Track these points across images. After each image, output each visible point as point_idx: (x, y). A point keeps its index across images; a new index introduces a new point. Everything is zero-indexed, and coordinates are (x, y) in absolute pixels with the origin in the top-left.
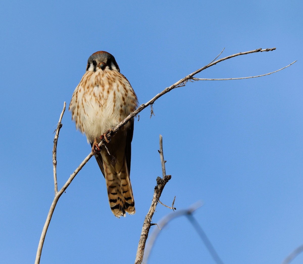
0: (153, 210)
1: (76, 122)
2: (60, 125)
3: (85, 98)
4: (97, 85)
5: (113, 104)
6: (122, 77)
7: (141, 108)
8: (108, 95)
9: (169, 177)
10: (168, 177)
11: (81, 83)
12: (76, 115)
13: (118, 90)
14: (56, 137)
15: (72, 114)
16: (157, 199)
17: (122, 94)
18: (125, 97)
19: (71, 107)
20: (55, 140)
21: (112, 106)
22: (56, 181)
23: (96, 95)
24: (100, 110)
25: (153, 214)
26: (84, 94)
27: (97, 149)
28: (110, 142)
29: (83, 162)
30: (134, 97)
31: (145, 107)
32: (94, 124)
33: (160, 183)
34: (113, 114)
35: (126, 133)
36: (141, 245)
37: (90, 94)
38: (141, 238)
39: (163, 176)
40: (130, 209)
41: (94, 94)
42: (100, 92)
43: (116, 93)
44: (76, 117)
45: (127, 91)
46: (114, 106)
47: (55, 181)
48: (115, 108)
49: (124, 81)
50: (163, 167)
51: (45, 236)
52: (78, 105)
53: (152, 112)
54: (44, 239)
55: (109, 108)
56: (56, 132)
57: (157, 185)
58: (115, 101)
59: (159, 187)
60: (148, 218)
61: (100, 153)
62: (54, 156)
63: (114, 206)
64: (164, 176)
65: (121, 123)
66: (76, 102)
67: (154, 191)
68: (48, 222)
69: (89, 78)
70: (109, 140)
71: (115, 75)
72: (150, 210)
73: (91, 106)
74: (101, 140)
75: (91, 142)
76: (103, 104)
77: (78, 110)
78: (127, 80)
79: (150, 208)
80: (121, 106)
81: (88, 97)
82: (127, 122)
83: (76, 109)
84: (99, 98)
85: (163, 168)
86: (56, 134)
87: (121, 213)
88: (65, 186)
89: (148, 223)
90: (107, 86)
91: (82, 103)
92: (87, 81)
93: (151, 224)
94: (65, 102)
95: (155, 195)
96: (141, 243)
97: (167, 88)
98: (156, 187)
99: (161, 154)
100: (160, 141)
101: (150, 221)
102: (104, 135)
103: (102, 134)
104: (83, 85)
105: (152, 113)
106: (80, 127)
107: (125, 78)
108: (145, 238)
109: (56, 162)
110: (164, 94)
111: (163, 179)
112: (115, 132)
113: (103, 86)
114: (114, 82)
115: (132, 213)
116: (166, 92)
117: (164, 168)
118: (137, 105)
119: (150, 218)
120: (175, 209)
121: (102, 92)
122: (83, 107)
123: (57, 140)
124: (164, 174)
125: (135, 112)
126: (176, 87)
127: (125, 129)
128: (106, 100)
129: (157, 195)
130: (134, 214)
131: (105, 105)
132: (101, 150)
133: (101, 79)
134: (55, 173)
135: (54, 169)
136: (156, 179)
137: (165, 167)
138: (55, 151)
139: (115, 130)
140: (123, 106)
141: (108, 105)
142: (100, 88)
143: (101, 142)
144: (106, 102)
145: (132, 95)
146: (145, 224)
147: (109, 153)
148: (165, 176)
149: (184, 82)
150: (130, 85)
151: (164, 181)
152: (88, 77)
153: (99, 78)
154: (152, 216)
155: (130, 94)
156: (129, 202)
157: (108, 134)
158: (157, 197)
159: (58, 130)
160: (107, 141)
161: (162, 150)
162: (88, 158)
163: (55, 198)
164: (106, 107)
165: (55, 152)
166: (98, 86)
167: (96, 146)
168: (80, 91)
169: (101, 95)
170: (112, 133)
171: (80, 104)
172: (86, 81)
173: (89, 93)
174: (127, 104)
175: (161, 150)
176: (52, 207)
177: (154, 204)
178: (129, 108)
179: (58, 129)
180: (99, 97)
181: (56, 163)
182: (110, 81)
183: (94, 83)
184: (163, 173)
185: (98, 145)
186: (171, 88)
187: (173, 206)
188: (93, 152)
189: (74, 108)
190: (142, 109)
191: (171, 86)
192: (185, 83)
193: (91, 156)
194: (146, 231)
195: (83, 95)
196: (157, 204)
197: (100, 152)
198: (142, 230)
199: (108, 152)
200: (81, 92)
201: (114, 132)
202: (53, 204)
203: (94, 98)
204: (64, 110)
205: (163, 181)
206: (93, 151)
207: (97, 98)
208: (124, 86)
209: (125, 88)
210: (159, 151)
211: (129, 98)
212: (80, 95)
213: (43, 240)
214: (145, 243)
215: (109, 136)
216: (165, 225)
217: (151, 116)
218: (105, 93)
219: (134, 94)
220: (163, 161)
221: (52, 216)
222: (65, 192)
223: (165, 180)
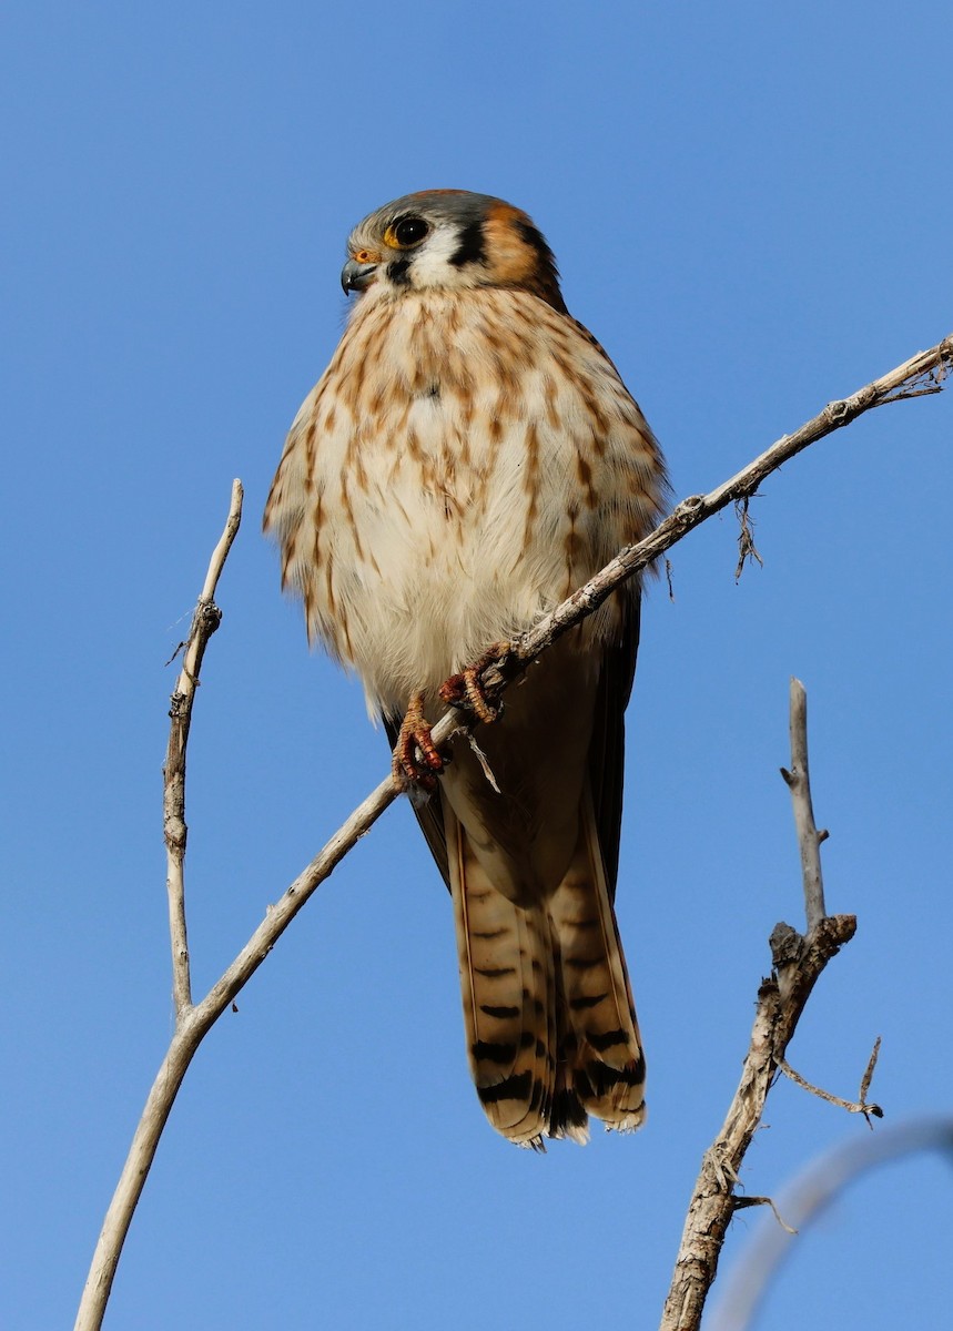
0: (750, 1118)
1: (309, 601)
2: (205, 618)
3: (360, 466)
4: (428, 384)
5: (526, 500)
6: (569, 331)
7: (681, 518)
8: (496, 448)
9: (846, 923)
10: (840, 923)
11: (335, 380)
12: (310, 564)
13: (555, 420)
14: (184, 687)
15: (281, 552)
16: (771, 1055)
17: (576, 441)
18: (592, 458)
19: (276, 514)
20: (180, 701)
21: (520, 515)
22: (181, 941)
23: (424, 447)
24: (446, 535)
25: (747, 1139)
26: (357, 440)
27: (426, 755)
28: (499, 718)
29: (343, 835)
30: (644, 459)
31: (706, 511)
32: (409, 614)
33: (793, 960)
34: (524, 561)
35: (592, 670)
36: (675, 1320)
37: (390, 443)
38: (677, 1281)
39: (810, 919)
40: (617, 1099)
41: (414, 445)
42: (449, 431)
43: (540, 435)
44: (307, 575)
45: (603, 424)
46: (532, 511)
47: (174, 941)
48: (537, 525)
49: (584, 357)
50: (807, 869)
51: (115, 1263)
52: (319, 508)
53: (747, 545)
54: (109, 1279)
55: (504, 523)
56: (185, 654)
57: (774, 975)
58: (533, 487)
59: (785, 985)
60: (717, 1163)
61: (438, 780)
62: (170, 799)
63: (499, 1081)
64: (816, 921)
65: (565, 608)
66: (309, 484)
67: (755, 1008)
68: (133, 1181)
69: (375, 349)
70: (496, 706)
71: (530, 316)
72: (729, 1118)
73: (395, 512)
74: (450, 704)
75: (388, 715)
76: (469, 503)
77: (317, 535)
78: (603, 353)
79: (733, 1105)
80: (573, 515)
81: (378, 461)
82: (598, 599)
83: (308, 525)
84: (442, 469)
85: (806, 876)
86: (185, 666)
87: (540, 1127)
88: (233, 973)
89: (717, 1193)
90: (488, 394)
91: (345, 495)
92: (369, 367)
93: (734, 1199)
94: (236, 482)
95: (760, 1031)
96: (676, 1312)
97: (834, 404)
98: (765, 982)
99: (798, 789)
100: (793, 715)
101: (730, 1182)
102: (467, 674)
103: (455, 671)
104: (344, 391)
105: (746, 547)
106: (330, 632)
107: (593, 341)
108: (701, 1281)
109: (185, 830)
110: (817, 438)
111: (812, 938)
112: (529, 659)
113: (466, 393)
114: (531, 362)
115: (625, 1124)
116: (828, 428)
117: (813, 876)
118: (660, 507)
119: (728, 1161)
120: (878, 1112)
121: (461, 431)
122: (351, 517)
123: (191, 701)
124: (815, 907)
125: (648, 542)
126: (888, 396)
127: (587, 647)
128: (484, 474)
129: (772, 1032)
130: (639, 1129)
131: (477, 505)
132: (447, 764)
133: (448, 348)
134: (178, 894)
135: (173, 873)
136: (768, 936)
137: (819, 870)
138: (180, 769)
139: (527, 645)
140: (584, 511)
141: (493, 506)
142: (451, 404)
143: (447, 718)
144: (483, 487)
145: (634, 445)
146: (700, 1197)
147: (493, 782)
148: (823, 921)
149: (937, 371)
150: (618, 387)
151: (816, 948)
152: (368, 343)
153: (434, 336)
154: (742, 1154)
155: (622, 439)
156: (611, 1058)
157: (488, 673)
158: (772, 1042)
159: (195, 644)
160: (483, 714)
161: (806, 770)
162: (368, 806)
163: (178, 1042)
164: (482, 518)
165: (177, 775)
166: (434, 393)
167: (421, 739)
168: (330, 421)
169: (457, 448)
170: (514, 664)
171: (332, 501)
172: (362, 366)
173: (383, 437)
174: (604, 499)
175: (800, 771)
176: (157, 1093)
177: (757, 1081)
178: (615, 526)
179: (193, 637)
180: (444, 462)
181: (184, 836)
182: (504, 354)
183: (410, 375)
184: (809, 901)
185: (427, 733)
186: (856, 402)
187: (864, 1095)
188: (400, 773)
189: (294, 521)
190: (690, 527)
191: (860, 393)
192: (942, 375)
193: (389, 798)
194: (707, 1238)
195: (346, 447)
196: (769, 1081)
197: (441, 777)
198: (685, 1232)
199: (490, 776)
200: (337, 427)
201: (521, 656)
202: (164, 1074)
203: (411, 468)
204: (235, 531)
205: (810, 952)
206: (400, 768)
207: (429, 467)
208: (587, 393)
209: (592, 406)
210: (784, 772)
211: (619, 464)
212: (331, 449)
213: (101, 1289)
214: (698, 1310)
215: (492, 682)
216: (820, 1206)
217: (741, 564)
218: (479, 438)
219: (647, 440)
220: (810, 832)
221: (155, 1147)
222: (235, 1009)
223: (820, 941)
